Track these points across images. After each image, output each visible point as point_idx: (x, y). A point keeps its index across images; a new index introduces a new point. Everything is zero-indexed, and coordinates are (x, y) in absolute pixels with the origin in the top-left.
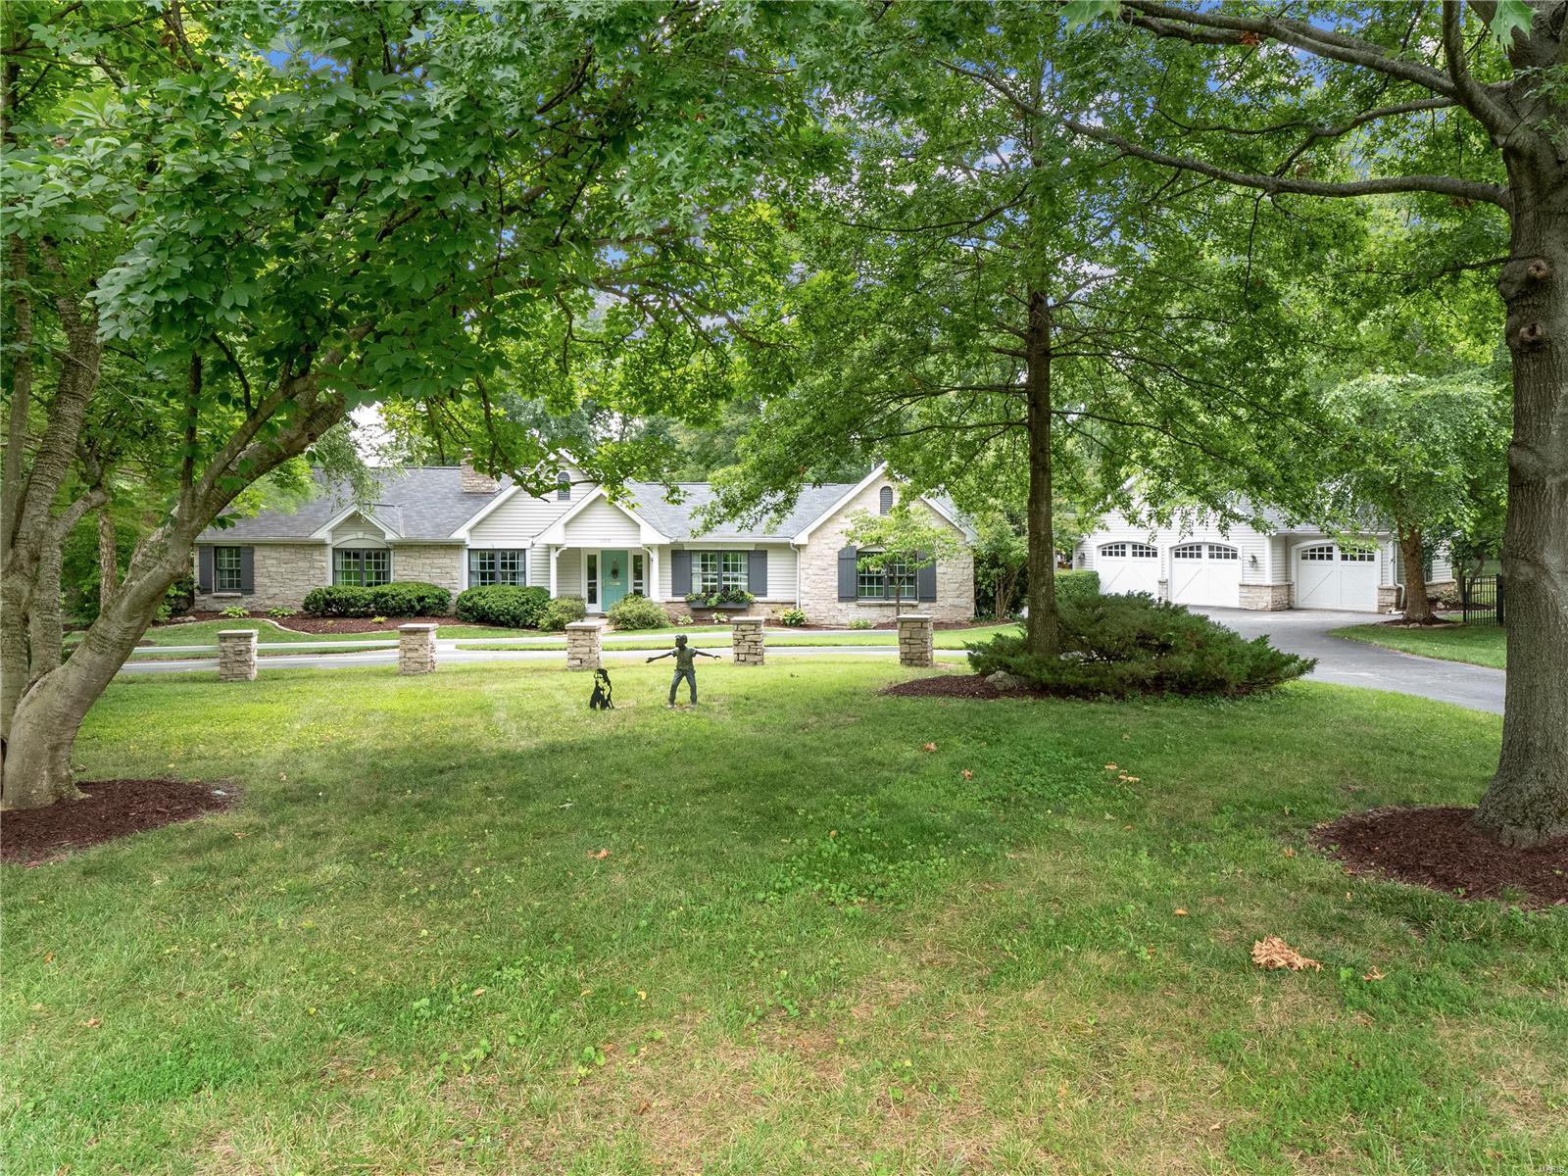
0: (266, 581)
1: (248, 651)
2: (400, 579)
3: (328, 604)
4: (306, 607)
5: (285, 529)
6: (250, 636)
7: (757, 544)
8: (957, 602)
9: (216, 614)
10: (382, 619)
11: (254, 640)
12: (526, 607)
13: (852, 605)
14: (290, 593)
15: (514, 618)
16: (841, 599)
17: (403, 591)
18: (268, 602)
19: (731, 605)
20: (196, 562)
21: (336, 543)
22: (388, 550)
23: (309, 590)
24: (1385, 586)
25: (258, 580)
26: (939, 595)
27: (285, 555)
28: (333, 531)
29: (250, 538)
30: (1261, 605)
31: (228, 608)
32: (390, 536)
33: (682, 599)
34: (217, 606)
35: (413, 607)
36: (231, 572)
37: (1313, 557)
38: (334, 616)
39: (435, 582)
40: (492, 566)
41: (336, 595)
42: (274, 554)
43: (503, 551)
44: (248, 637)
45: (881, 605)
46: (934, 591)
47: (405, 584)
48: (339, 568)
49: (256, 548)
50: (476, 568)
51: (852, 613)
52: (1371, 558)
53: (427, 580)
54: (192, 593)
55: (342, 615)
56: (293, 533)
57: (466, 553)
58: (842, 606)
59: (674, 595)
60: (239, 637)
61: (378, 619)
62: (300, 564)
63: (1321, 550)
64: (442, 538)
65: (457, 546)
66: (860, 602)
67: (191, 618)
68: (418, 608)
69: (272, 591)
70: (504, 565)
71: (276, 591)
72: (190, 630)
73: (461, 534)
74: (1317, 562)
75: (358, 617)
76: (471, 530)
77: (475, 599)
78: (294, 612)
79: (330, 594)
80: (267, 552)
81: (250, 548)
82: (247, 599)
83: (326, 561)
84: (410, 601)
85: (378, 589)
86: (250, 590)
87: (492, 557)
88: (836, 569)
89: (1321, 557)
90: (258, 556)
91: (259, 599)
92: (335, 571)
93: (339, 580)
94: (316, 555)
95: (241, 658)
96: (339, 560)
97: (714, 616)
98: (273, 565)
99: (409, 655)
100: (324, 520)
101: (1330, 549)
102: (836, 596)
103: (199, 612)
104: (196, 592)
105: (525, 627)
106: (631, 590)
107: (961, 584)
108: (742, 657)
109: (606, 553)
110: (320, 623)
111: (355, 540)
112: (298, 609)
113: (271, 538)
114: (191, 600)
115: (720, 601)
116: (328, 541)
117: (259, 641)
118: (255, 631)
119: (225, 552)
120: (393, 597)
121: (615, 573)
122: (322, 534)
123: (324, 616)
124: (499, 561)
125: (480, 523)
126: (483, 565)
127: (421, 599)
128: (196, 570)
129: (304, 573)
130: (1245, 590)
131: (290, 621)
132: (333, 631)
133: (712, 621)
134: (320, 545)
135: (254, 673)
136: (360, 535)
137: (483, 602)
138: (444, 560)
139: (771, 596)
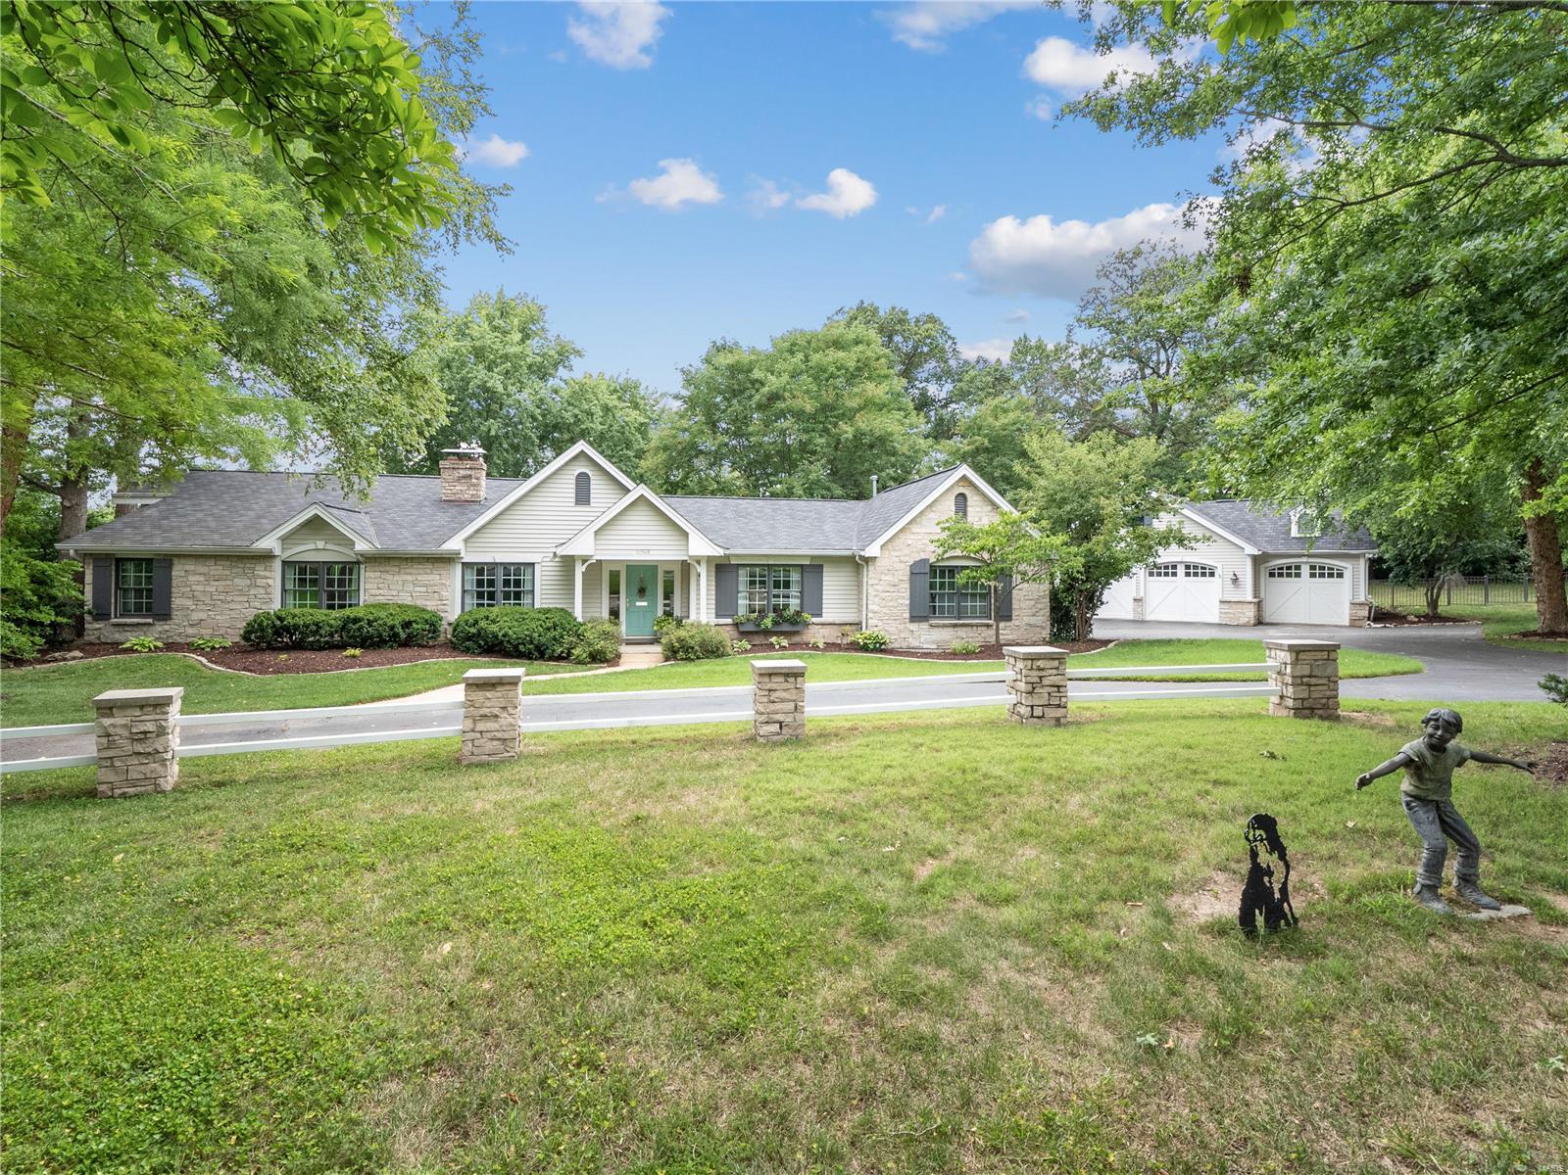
0: (189, 603)
1: (162, 732)
2: (371, 600)
3: (278, 632)
4: (246, 637)
5: (216, 537)
6: (166, 702)
7: (813, 557)
8: (1033, 620)
9: (115, 647)
10: (357, 652)
11: (175, 708)
12: (553, 633)
13: (924, 626)
14: (222, 619)
15: (538, 648)
16: (913, 619)
17: (383, 614)
18: (190, 631)
19: (786, 627)
20: (89, 578)
21: (286, 555)
22: (358, 563)
23: (250, 614)
24: (1356, 601)
25: (177, 602)
26: (1014, 613)
27: (216, 569)
28: (284, 539)
29: (167, 547)
30: (1243, 620)
31: (132, 640)
32: (361, 546)
33: (729, 621)
34: (118, 637)
35: (396, 635)
36: (139, 592)
37: (1281, 575)
38: (286, 648)
39: (420, 603)
40: (491, 583)
41: (289, 621)
42: (203, 569)
43: (506, 566)
44: (162, 704)
45: (955, 626)
46: (1010, 609)
47: (383, 606)
48: (290, 586)
49: (176, 561)
50: (471, 586)
51: (927, 636)
52: (1340, 575)
53: (408, 601)
54: (80, 621)
55: (298, 646)
56: (228, 541)
57: (459, 568)
58: (914, 626)
59: (718, 616)
60: (142, 705)
61: (350, 652)
62: (237, 581)
63: (1289, 568)
64: (430, 549)
65: (447, 560)
66: (934, 622)
67: (77, 653)
68: (403, 636)
69: (196, 616)
70: (507, 583)
71: (202, 616)
72: (72, 672)
73: (454, 544)
74: (1285, 579)
75: (321, 649)
76: (466, 540)
77: (483, 624)
78: (228, 644)
79: (280, 618)
80: (190, 566)
81: (167, 561)
82: (160, 627)
83: (274, 577)
84: (392, 628)
85: (347, 612)
86: (165, 615)
87: (492, 571)
88: (907, 585)
89: (1289, 575)
90: (177, 571)
91: (177, 627)
92: (284, 590)
93: (290, 601)
94: (260, 570)
95: (147, 744)
96: (290, 575)
97: (773, 639)
98: (199, 583)
99: (481, 726)
100: (269, 527)
101: (1298, 567)
102: (907, 615)
103: (91, 644)
104: (88, 618)
105: (552, 658)
106: (660, 613)
107: (1037, 601)
108: (1038, 712)
109: (633, 568)
110: (268, 657)
111: (312, 550)
112: (233, 637)
113: (198, 545)
114: (79, 629)
115: (776, 623)
116: (277, 552)
117: (182, 712)
118: (176, 692)
119: (131, 566)
120: (370, 623)
121: (642, 592)
122: (269, 543)
123: (272, 648)
124: (500, 577)
125: (477, 531)
126: (480, 583)
127: (407, 625)
128: (89, 589)
129: (241, 592)
130: (1226, 606)
131: (222, 655)
132: (289, 669)
133: (771, 646)
134: (267, 557)
135: (173, 773)
136: (320, 545)
137: (494, 628)
138: (431, 577)
139: (827, 617)
